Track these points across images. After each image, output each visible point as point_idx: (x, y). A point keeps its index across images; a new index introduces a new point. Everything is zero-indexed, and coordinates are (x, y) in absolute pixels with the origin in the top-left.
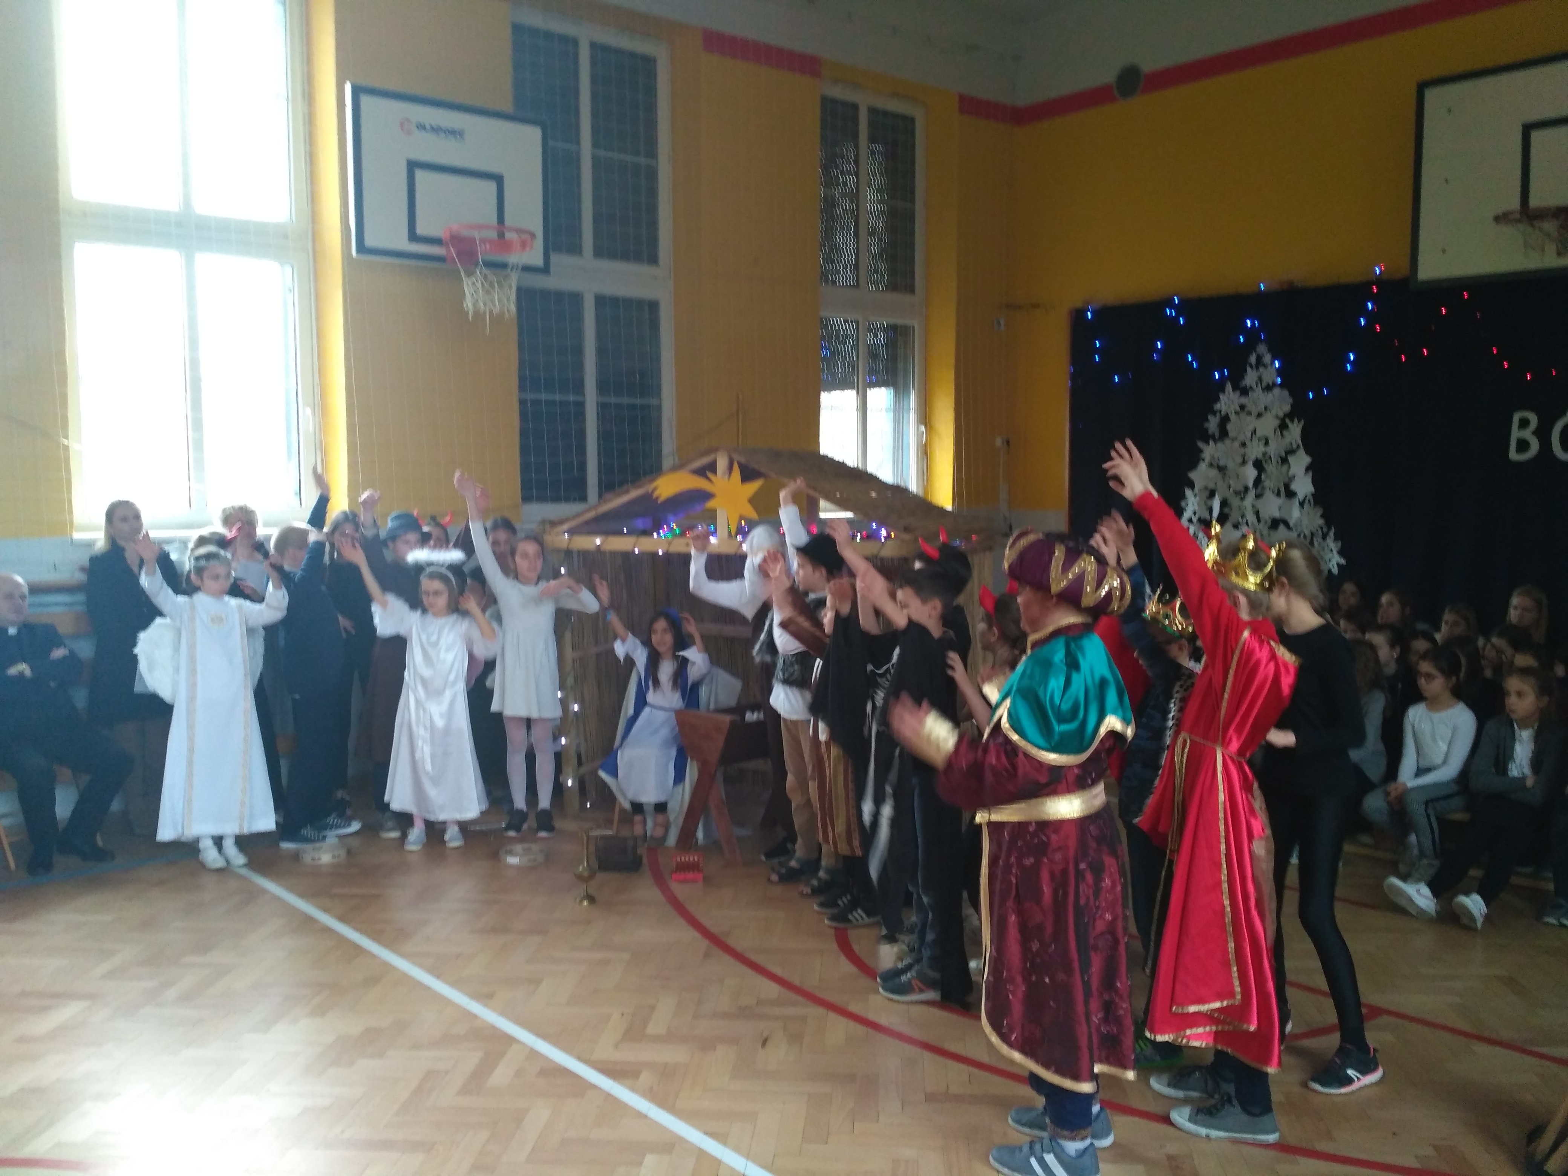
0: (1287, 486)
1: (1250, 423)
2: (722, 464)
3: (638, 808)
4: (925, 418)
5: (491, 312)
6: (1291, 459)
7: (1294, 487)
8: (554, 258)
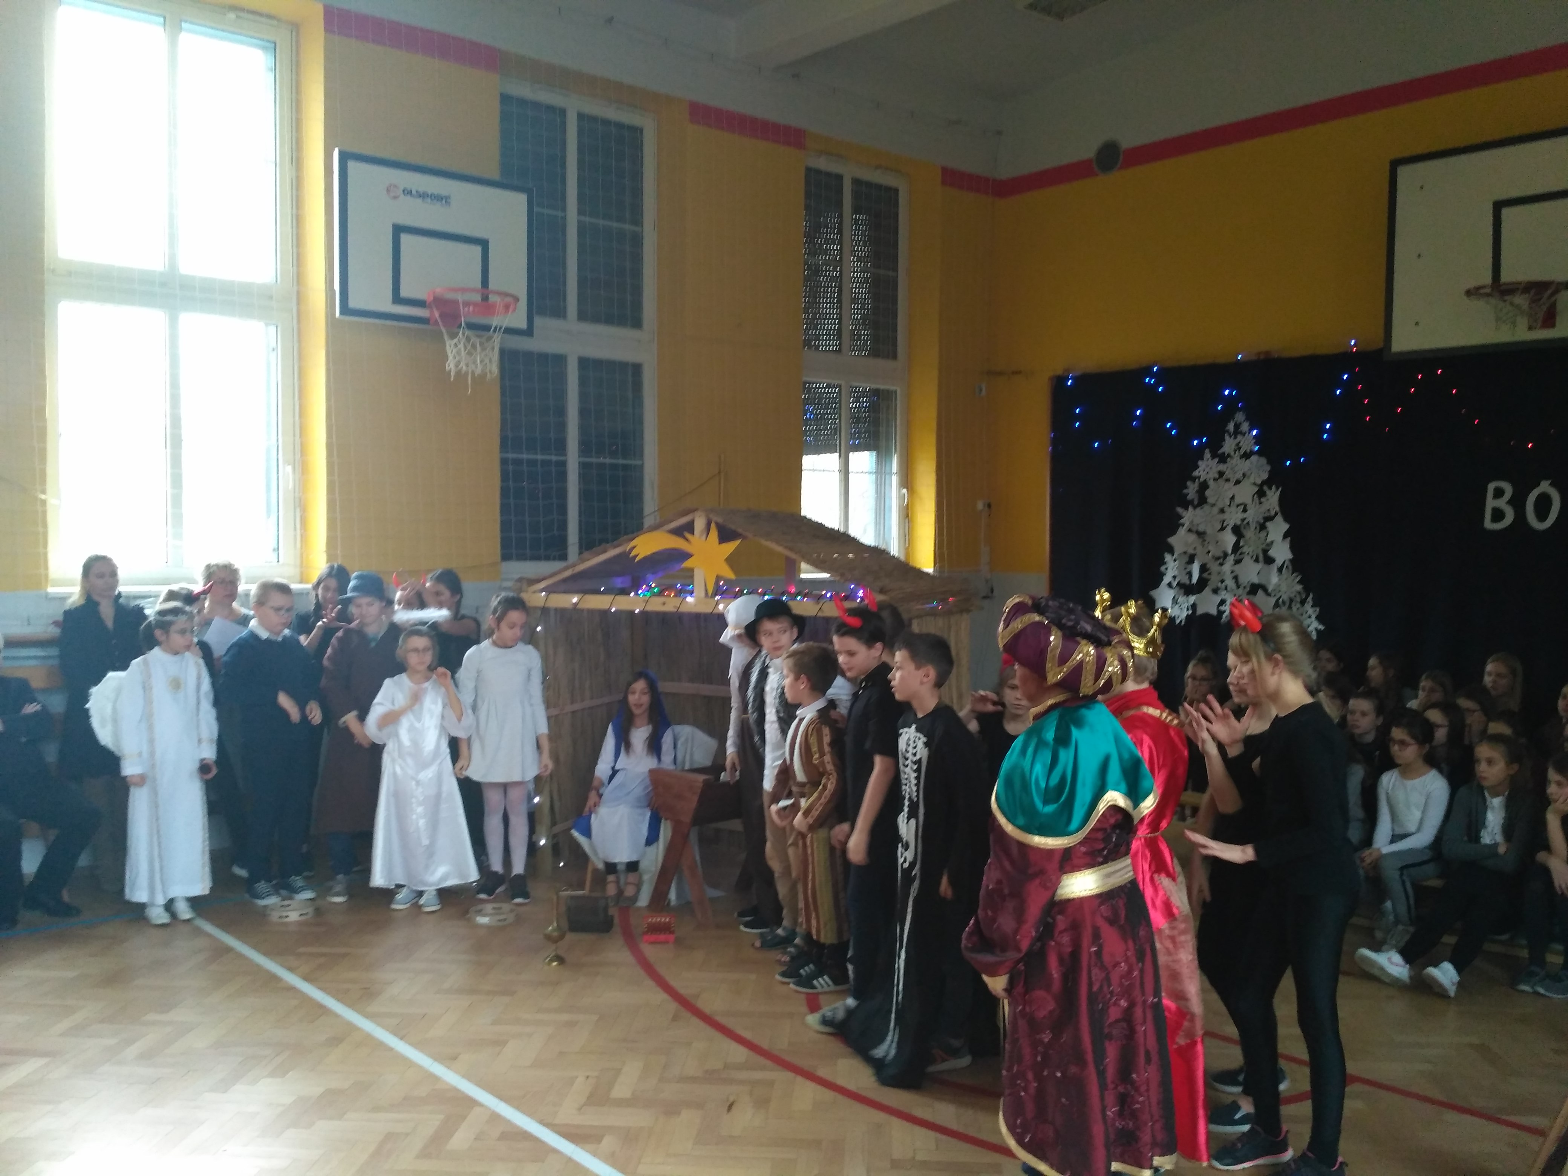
0: (1265, 552)
1: (1229, 489)
2: (700, 524)
3: (611, 868)
4: (907, 481)
5: (473, 373)
6: (1269, 524)
7: (1272, 553)
8: (538, 321)
